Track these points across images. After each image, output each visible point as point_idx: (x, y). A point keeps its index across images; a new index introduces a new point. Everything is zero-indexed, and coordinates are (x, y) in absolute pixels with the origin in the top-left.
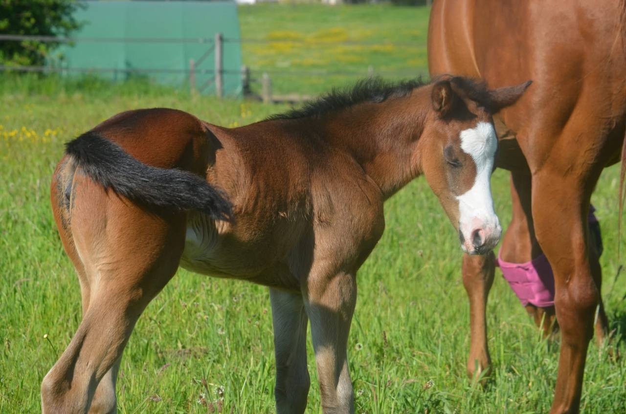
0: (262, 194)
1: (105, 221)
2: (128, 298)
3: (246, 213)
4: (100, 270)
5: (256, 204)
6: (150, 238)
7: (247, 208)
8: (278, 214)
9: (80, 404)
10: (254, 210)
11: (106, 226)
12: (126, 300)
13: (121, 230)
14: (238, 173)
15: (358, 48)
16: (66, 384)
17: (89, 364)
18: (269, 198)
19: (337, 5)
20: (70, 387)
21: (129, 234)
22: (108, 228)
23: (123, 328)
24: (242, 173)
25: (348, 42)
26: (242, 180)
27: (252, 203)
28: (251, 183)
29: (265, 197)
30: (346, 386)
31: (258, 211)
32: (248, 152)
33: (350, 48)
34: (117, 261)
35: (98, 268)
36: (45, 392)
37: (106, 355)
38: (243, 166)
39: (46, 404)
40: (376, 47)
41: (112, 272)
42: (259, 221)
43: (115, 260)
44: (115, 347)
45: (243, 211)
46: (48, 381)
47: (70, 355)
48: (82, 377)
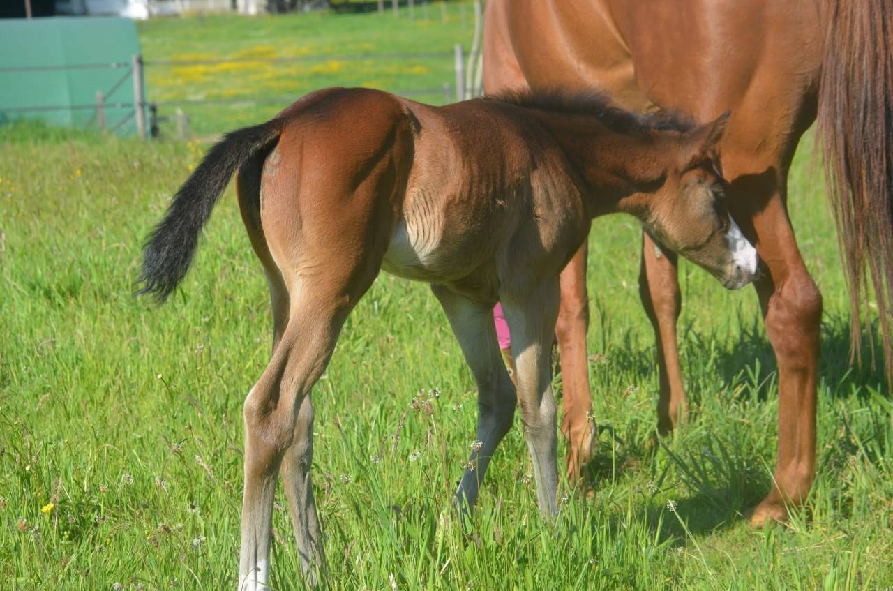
0: (476, 179)
1: (301, 221)
2: (334, 306)
3: (461, 201)
4: (301, 275)
5: (471, 190)
6: (355, 239)
7: (461, 195)
8: (495, 202)
9: (287, 425)
10: (469, 198)
11: (301, 226)
12: (332, 307)
13: (320, 231)
14: (447, 156)
15: (292, 70)
16: (271, 404)
17: (294, 380)
18: (484, 183)
19: (259, 15)
20: (276, 408)
21: (330, 234)
22: (305, 228)
23: (328, 339)
24: (452, 155)
25: (279, 62)
26: (452, 166)
27: (467, 188)
28: (464, 167)
29: (480, 182)
30: (550, 403)
31: (475, 198)
32: (458, 132)
33: (283, 71)
34: (321, 264)
35: (299, 273)
36: (250, 413)
37: (312, 370)
38: (452, 148)
39: (251, 427)
40: (318, 67)
41: (315, 276)
42: (476, 209)
43: (318, 263)
44: (321, 360)
45: (458, 199)
46: (251, 400)
47: (274, 371)
48: (288, 395)
